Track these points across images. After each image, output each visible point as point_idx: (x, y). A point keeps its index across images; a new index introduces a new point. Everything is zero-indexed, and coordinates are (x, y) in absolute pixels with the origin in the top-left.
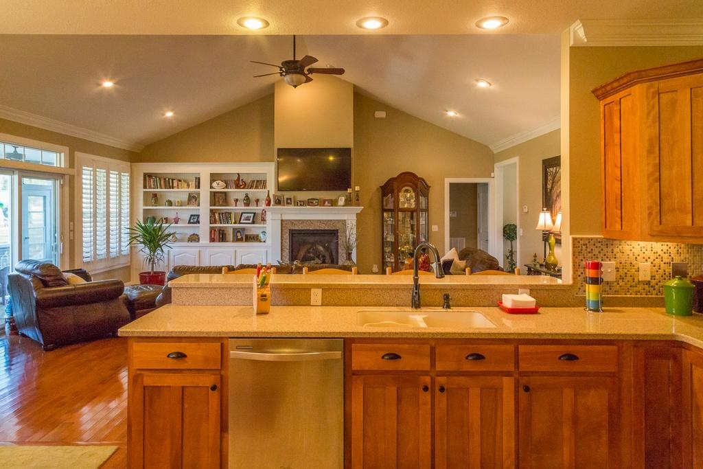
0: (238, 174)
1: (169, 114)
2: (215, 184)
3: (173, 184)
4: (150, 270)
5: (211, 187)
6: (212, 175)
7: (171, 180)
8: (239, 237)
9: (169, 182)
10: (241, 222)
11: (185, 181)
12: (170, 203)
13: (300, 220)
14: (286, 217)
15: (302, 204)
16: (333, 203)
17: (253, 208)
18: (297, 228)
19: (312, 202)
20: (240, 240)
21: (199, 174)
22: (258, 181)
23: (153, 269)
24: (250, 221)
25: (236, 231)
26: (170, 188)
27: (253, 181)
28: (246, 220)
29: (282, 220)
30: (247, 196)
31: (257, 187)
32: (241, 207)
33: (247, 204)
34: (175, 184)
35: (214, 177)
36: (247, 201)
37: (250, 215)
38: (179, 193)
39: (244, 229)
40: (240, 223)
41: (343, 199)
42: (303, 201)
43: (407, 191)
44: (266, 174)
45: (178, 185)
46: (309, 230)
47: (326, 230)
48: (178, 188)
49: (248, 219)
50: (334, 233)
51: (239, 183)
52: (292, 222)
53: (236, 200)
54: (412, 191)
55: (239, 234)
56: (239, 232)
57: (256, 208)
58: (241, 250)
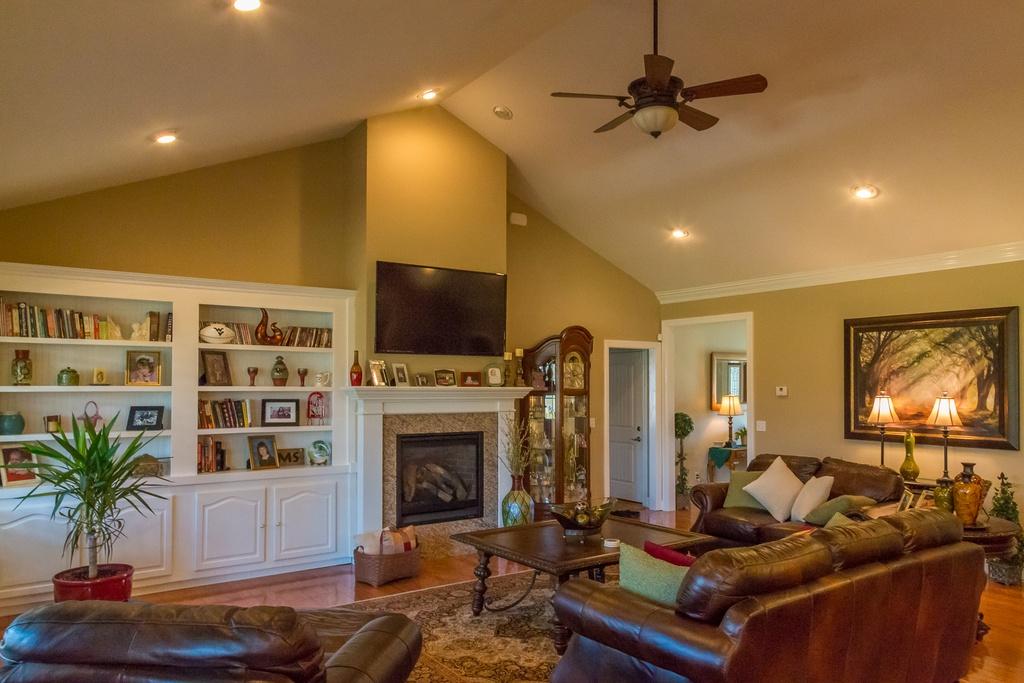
0: (264, 311)
1: (167, 140)
2: (210, 331)
3: (83, 328)
4: (86, 563)
5: (201, 340)
6: (205, 309)
7: (77, 316)
8: (266, 457)
9: (69, 320)
10: (268, 420)
11: (116, 321)
12: (74, 378)
13: (417, 415)
14: (392, 410)
15: (425, 380)
16: (479, 378)
17: (293, 389)
18: (411, 432)
19: (444, 378)
20: (269, 464)
21: (171, 304)
22: (304, 330)
23: (94, 558)
24: (293, 419)
25: (256, 442)
26: (75, 336)
27: (294, 330)
28: (279, 417)
29: (385, 417)
30: (280, 361)
31: (302, 343)
32: (265, 387)
33: (282, 382)
34: (89, 327)
35: (208, 314)
36: (281, 374)
37: (285, 405)
38: (103, 352)
39: (271, 438)
40: (264, 424)
41: (498, 372)
42: (426, 376)
43: (573, 359)
44: (330, 313)
45: (97, 330)
46: (432, 435)
47: (466, 434)
48: (97, 336)
49: (282, 413)
50: (475, 439)
51: (266, 331)
52: (403, 419)
53: (254, 373)
54: (580, 359)
55: (263, 451)
56: (262, 444)
57: (300, 389)
58: (280, 486)
